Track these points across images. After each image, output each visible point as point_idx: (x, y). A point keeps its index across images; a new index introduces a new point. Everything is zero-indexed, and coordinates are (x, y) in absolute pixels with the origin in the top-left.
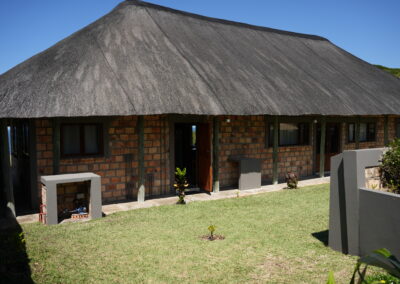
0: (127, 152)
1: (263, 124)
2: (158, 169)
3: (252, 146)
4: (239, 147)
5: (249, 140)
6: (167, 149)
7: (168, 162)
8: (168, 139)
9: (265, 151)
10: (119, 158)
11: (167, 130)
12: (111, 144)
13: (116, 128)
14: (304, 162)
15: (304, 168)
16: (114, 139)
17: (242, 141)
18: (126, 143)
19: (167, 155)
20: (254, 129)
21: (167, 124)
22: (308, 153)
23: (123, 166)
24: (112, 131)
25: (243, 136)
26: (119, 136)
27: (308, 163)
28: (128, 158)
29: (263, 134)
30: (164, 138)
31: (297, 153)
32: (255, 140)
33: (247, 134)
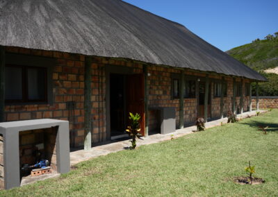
0: (70, 99)
1: (170, 80)
2: (97, 117)
3: (163, 97)
4: (155, 98)
5: (161, 92)
6: (104, 97)
7: (105, 110)
8: (104, 87)
9: (171, 101)
10: (62, 106)
11: (104, 79)
12: (54, 90)
13: (60, 74)
14: (192, 112)
15: (193, 116)
16: (58, 85)
17: (157, 92)
18: (69, 90)
19: (104, 103)
20: (165, 83)
21: (104, 74)
22: (194, 105)
23: (66, 114)
24: (55, 76)
25: (158, 89)
26: (62, 81)
27: (194, 112)
28: (71, 106)
29: (170, 88)
30: (102, 86)
31: (189, 104)
32: (165, 93)
33: (160, 87)
